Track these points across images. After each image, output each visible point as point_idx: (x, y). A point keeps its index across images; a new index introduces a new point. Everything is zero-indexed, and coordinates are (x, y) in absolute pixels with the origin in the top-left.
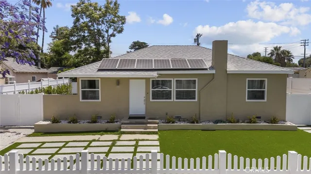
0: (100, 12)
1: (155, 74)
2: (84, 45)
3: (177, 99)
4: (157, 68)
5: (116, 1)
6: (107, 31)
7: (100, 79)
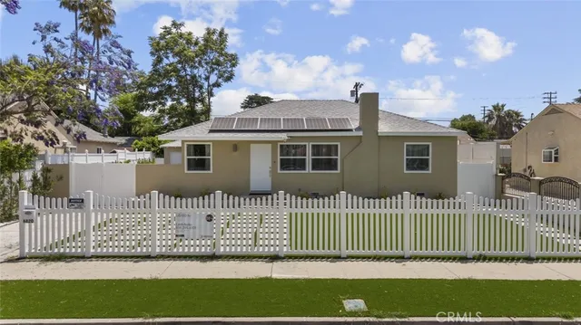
0: (197, 48)
1: (284, 136)
2: (169, 100)
3: (313, 169)
4: (286, 129)
5: (223, 30)
6: (207, 78)
7: (211, 143)
